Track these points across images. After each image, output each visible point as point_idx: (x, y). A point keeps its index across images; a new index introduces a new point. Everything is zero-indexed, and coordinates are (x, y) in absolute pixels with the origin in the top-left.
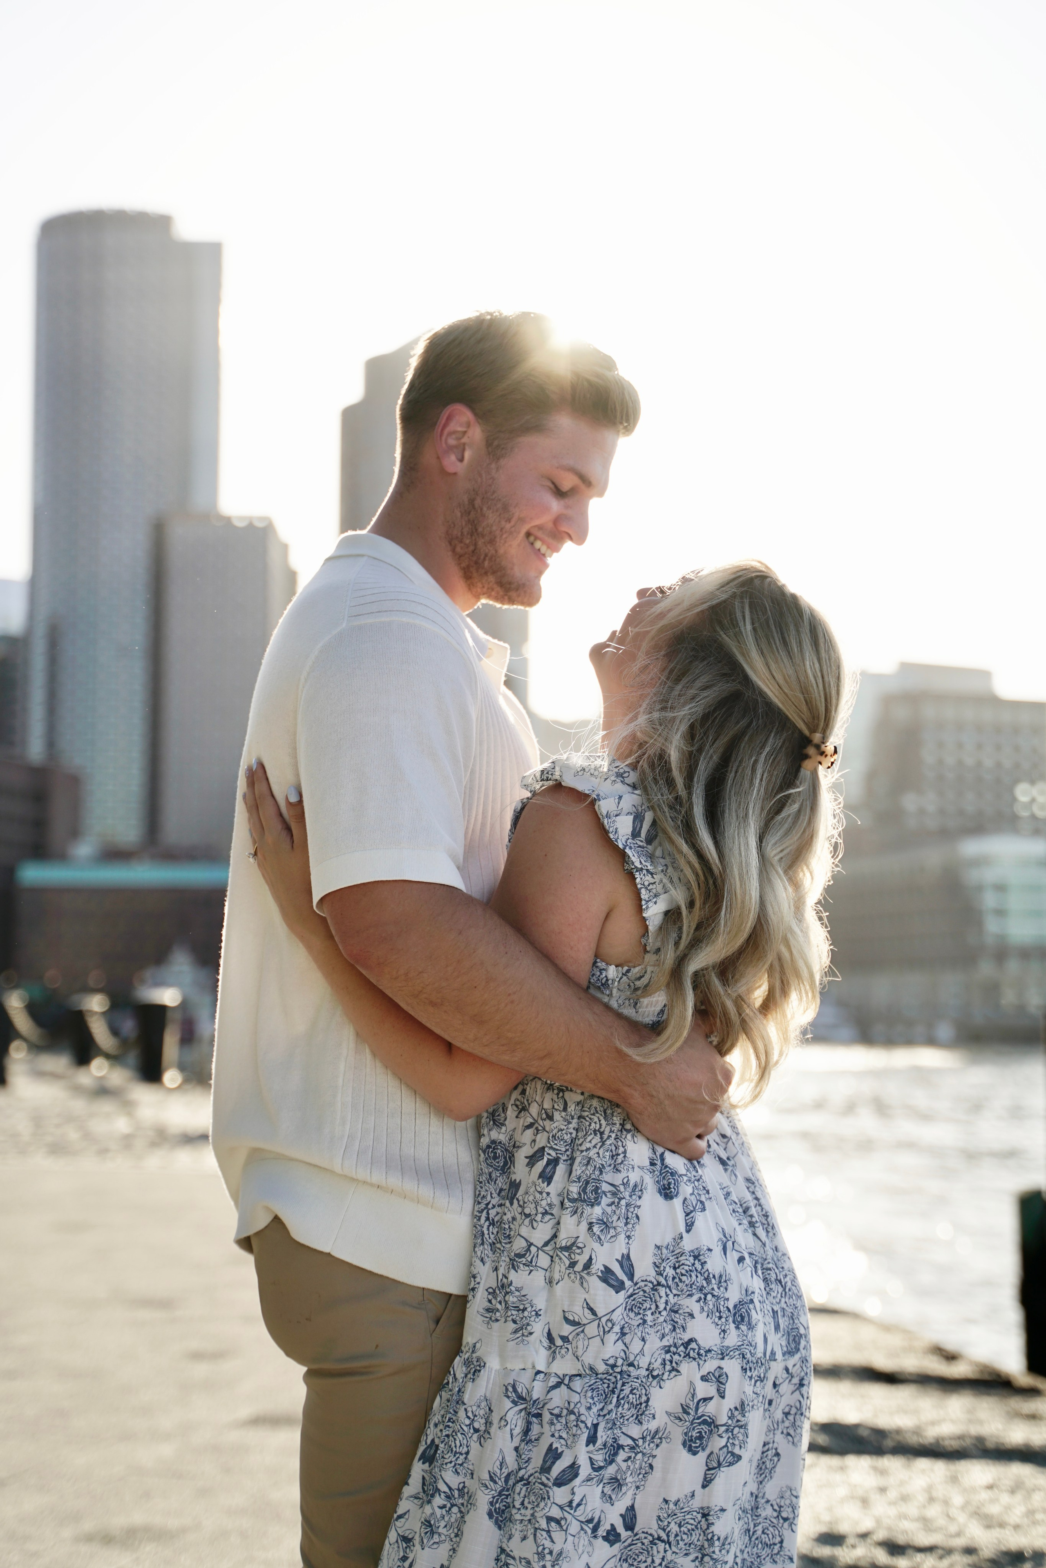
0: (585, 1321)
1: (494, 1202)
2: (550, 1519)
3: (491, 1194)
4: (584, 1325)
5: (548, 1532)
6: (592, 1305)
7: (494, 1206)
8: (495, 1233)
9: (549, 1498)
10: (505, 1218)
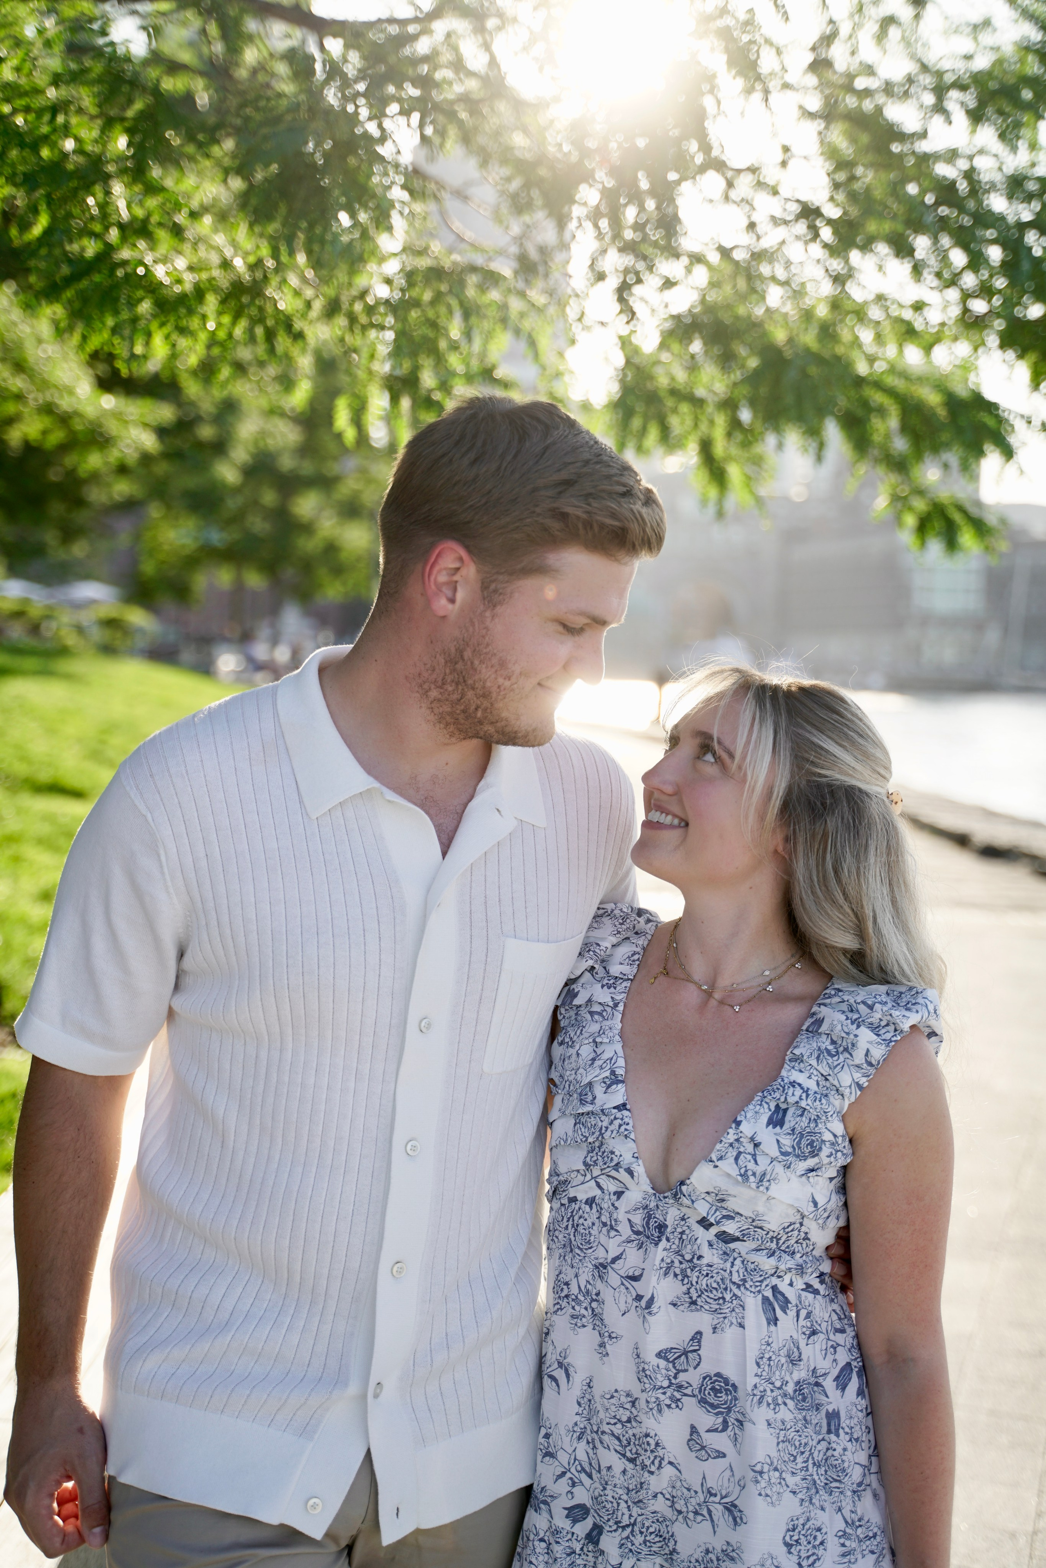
1: (814, 1443)
7: (815, 1448)
8: (824, 1473)
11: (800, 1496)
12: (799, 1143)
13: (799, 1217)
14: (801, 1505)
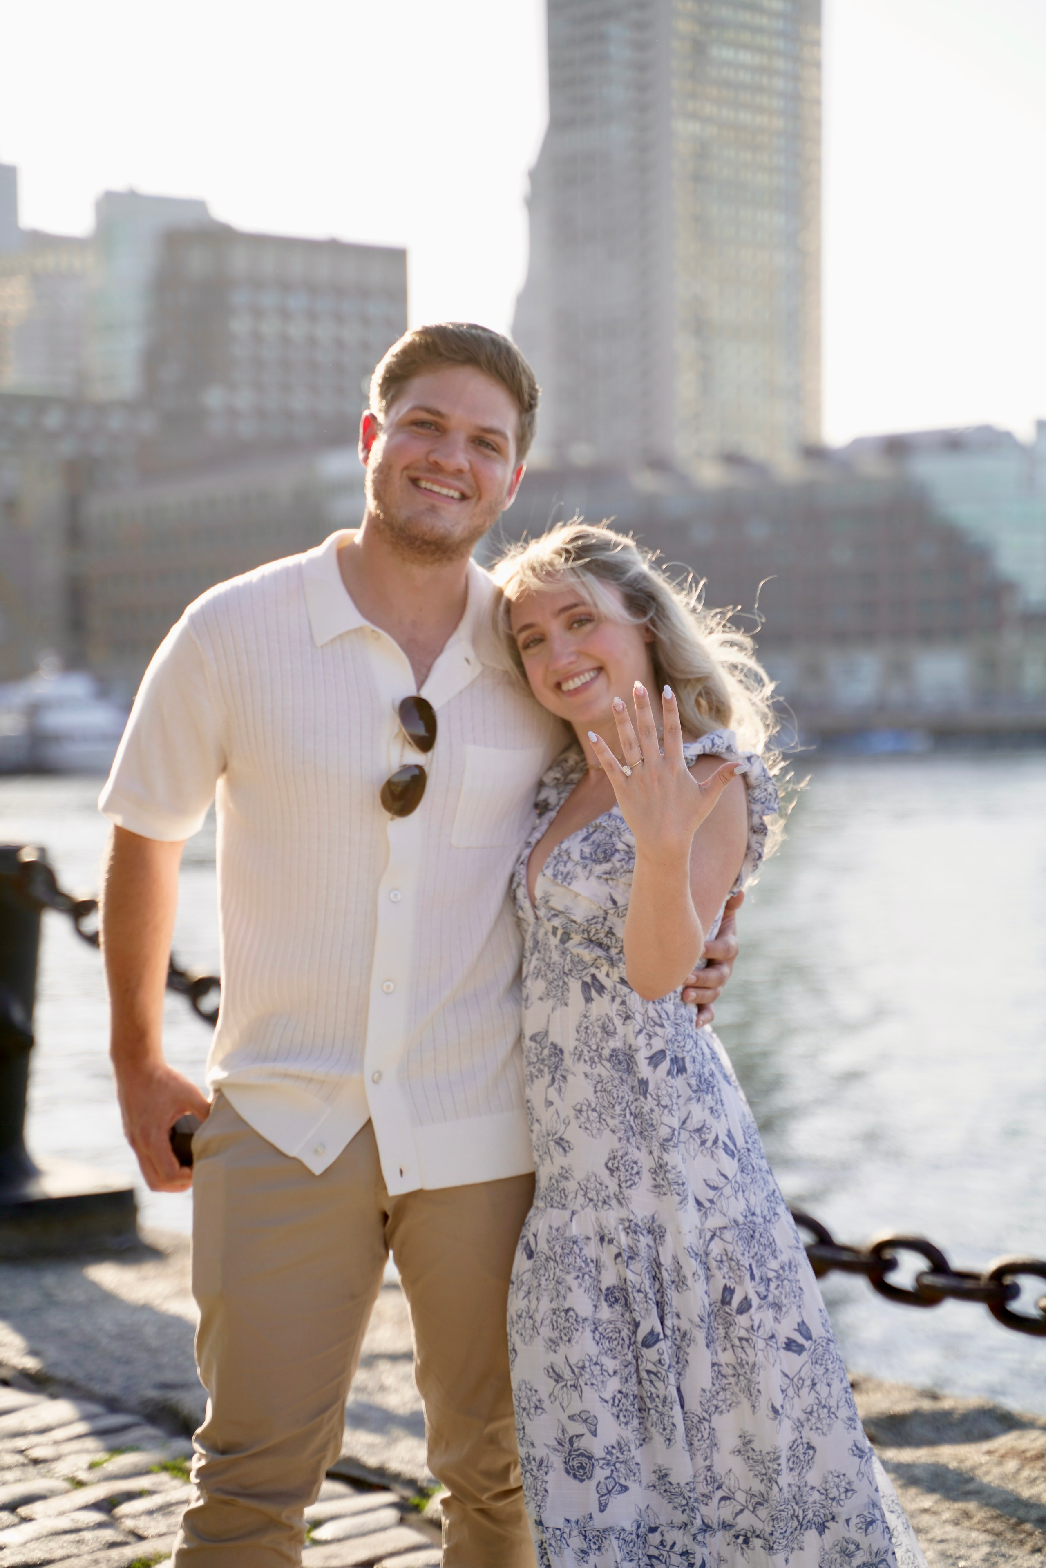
0: (721, 1185)
1: (631, 1099)
2: (741, 1339)
3: (627, 1093)
4: (722, 1188)
5: (742, 1348)
6: (723, 1172)
7: (632, 1102)
8: (640, 1123)
9: (736, 1324)
10: (644, 1110)
11: (619, 1135)
12: (595, 851)
13: (602, 912)
14: (620, 1141)
